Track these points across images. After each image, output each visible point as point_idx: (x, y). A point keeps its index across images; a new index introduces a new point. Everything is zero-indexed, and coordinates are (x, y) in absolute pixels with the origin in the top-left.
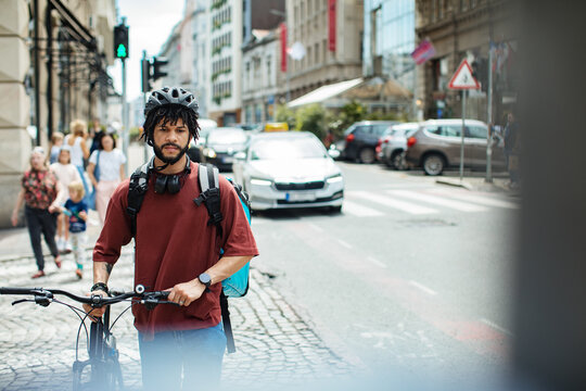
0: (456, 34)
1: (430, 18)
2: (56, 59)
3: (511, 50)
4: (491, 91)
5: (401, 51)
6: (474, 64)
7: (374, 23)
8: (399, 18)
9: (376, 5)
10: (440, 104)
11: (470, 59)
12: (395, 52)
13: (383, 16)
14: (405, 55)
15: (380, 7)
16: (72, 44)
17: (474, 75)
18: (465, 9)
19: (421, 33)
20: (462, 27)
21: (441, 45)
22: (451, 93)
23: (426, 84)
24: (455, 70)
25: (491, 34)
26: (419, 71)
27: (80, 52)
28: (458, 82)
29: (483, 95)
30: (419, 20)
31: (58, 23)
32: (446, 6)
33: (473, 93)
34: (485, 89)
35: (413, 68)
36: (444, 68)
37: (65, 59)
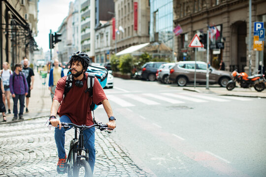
0: (192, 23)
1: (180, 16)
2: (10, 33)
3: (217, 30)
4: (208, 48)
5: (167, 30)
6: (201, 36)
7: (155, 18)
8: (166, 16)
9: (155, 10)
10: (185, 54)
11: (199, 34)
12: (164, 31)
13: (159, 15)
14: (169, 32)
15: (157, 11)
16: (17, 26)
17: (200, 41)
18: (196, 12)
19: (176, 22)
20: (195, 20)
21: (185, 28)
22: (190, 49)
23: (178, 45)
24: (192, 39)
25: (208, 23)
26: (175, 39)
27: (21, 30)
28: (193, 44)
29: (205, 50)
30: (175, 16)
31: (11, 17)
32: (187, 11)
33: (200, 49)
34: (206, 48)
35: (172, 38)
36: (186, 38)
37: (14, 33)
